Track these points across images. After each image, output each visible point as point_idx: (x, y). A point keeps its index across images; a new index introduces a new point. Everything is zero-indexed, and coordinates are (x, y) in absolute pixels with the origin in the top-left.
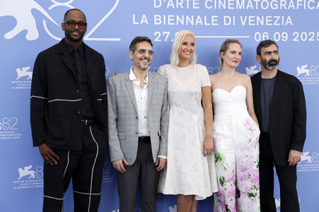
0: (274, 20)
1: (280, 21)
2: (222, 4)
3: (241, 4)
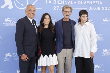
0: (95, 2)
1: (98, 3)
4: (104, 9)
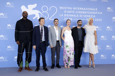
2: (79, 12)
3: (84, 12)
4: (96, 20)
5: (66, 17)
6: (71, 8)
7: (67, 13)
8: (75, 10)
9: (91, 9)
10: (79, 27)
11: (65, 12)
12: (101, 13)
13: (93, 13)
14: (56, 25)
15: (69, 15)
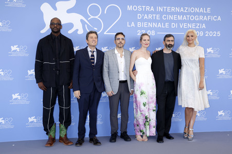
0: (196, 25)
1: (199, 26)
2: (171, 17)
3: (180, 18)
4: (209, 34)
5: (141, 28)
6: (152, 9)
7: (143, 20)
8: (161, 13)
9: (197, 10)
10: (167, 51)
11: (139, 16)
12: (219, 18)
13: (201, 18)
14: (120, 48)
15: (148, 24)
